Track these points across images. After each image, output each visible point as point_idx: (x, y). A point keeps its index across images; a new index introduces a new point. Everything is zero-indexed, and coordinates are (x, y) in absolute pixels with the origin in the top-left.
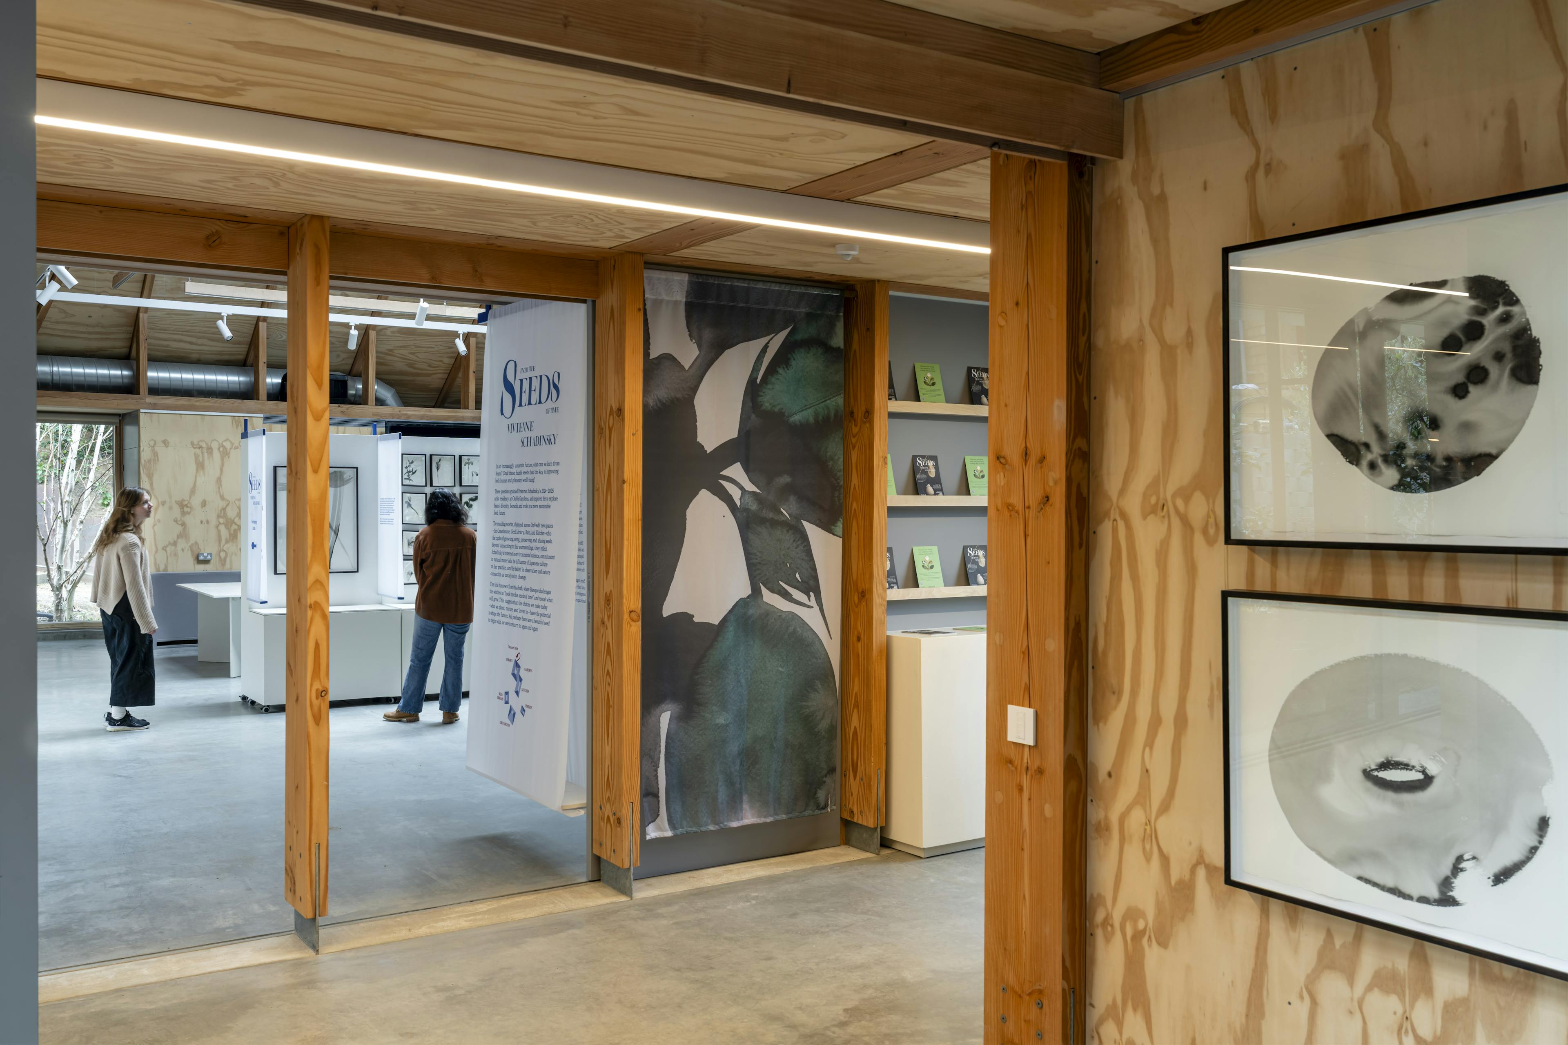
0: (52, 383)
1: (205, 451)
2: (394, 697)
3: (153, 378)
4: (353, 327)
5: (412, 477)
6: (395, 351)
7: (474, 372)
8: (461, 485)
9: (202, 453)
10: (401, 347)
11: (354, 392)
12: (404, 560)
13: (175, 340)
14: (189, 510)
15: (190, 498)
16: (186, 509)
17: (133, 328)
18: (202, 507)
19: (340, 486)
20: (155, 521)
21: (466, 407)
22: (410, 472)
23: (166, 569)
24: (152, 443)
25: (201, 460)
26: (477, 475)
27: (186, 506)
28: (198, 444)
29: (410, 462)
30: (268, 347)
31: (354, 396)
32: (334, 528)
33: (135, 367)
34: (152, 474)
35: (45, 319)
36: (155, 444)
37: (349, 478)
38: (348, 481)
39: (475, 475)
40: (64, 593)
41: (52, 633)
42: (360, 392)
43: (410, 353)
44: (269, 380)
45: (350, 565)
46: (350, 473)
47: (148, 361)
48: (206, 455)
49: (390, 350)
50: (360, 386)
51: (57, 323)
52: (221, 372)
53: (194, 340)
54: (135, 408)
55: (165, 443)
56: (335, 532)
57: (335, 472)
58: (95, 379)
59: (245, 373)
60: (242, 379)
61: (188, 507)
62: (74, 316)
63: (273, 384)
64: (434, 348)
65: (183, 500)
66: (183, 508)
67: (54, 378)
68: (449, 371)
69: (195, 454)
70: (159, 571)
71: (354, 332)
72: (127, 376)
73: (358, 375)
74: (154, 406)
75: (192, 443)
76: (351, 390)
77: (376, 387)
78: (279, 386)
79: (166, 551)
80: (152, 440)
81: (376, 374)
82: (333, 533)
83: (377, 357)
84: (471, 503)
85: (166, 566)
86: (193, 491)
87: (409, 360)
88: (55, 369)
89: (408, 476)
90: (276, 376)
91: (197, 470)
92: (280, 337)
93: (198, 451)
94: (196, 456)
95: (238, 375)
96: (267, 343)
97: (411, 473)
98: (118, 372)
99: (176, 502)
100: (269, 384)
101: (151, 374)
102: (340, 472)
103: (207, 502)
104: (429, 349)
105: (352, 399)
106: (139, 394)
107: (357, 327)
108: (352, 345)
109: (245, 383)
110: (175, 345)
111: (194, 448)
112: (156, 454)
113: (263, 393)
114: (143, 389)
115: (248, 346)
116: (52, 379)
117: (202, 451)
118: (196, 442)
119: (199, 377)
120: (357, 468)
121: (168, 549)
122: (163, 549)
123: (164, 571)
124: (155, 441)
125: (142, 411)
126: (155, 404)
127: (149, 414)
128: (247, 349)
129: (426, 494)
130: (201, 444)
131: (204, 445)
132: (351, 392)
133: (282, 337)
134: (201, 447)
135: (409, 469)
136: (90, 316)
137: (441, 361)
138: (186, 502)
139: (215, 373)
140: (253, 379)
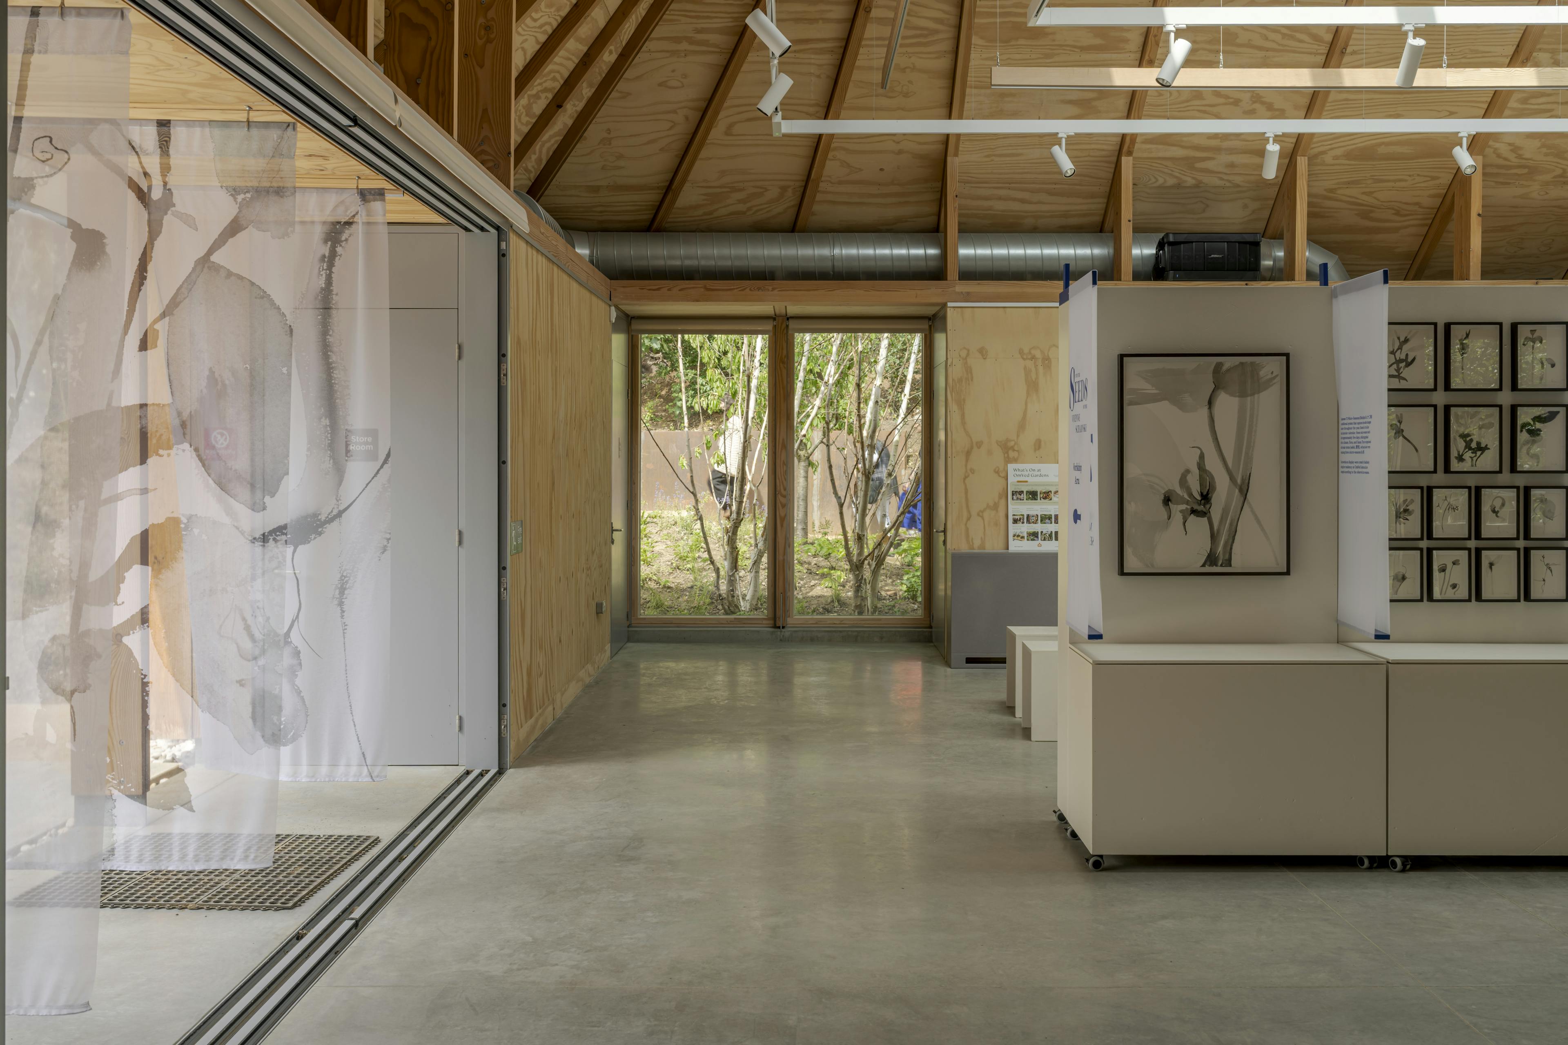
0: (833, 271)
1: (1039, 363)
2: (1369, 857)
3: (967, 258)
4: (1271, 140)
5: (1405, 373)
6: (1339, 192)
7: (1479, 215)
8: (1514, 387)
9: (1036, 366)
10: (1349, 183)
11: (1271, 263)
12: (1391, 549)
13: (1000, 198)
14: (1015, 454)
15: (1018, 436)
16: (1012, 454)
17: (941, 182)
18: (1035, 450)
19: (1253, 394)
20: (966, 471)
21: (1465, 277)
22: (1401, 361)
23: (982, 546)
24: (964, 353)
25: (1034, 377)
26: (1553, 366)
27: (1012, 448)
28: (1030, 353)
29: (1402, 339)
30: (1135, 199)
31: (1271, 269)
32: (1239, 481)
33: (943, 243)
34: (964, 400)
35: (823, 179)
36: (968, 355)
37: (1270, 376)
38: (1268, 384)
39: (1547, 366)
40: (867, 574)
41: (841, 632)
42: (1282, 264)
43: (1364, 193)
44: (1136, 252)
45: (1273, 559)
46: (1272, 367)
47: (959, 232)
48: (1041, 369)
49: (1331, 191)
50: (1281, 254)
51: (840, 183)
52: (1066, 244)
53: (1026, 195)
54: (940, 300)
55: (983, 352)
56: (1241, 490)
57: (1242, 363)
58: (889, 263)
59: (1101, 243)
60: (1097, 251)
61: (1014, 450)
62: (861, 170)
63: (1143, 258)
64: (1406, 181)
65: (1008, 440)
66: (1007, 453)
67: (836, 264)
68: (1430, 221)
69: (1025, 368)
70: (974, 549)
71: (1273, 148)
72: (933, 257)
73: (1278, 236)
74: (967, 297)
75: (1021, 352)
76: (1264, 260)
77: (1307, 254)
78: (1153, 260)
79: (982, 517)
80: (965, 348)
81: (1308, 234)
82: (1237, 491)
83: (1310, 205)
84: (1538, 425)
85: (983, 540)
86: (1022, 426)
87: (1362, 205)
88: (837, 251)
89: (1398, 370)
90: (1147, 244)
91: (1028, 394)
92: (1153, 180)
93: (1030, 364)
94: (1027, 372)
95: (1091, 245)
96: (1134, 192)
97: (1403, 365)
98: (920, 252)
99: (997, 442)
100: (1137, 259)
101: (965, 251)
102: (1252, 363)
103: (1043, 443)
104: (1398, 184)
105: (1268, 275)
106: (946, 280)
107: (1277, 139)
108: (1270, 172)
109: (1101, 258)
110: (999, 206)
111: (1024, 359)
112: (968, 370)
113: (1127, 269)
114: (952, 272)
115: (1106, 201)
116: (833, 266)
117: (1035, 363)
118: (1026, 351)
119: (1033, 251)
120: (1287, 355)
121: (986, 515)
122: (978, 515)
123: (979, 548)
124: (968, 351)
125: (949, 304)
126: (968, 293)
127: (959, 309)
128: (1104, 206)
129: (1435, 407)
130: (1033, 352)
131: (1038, 354)
132: (1267, 263)
133: (1157, 180)
134: (1033, 358)
135: (1398, 355)
136: (881, 170)
137: (1417, 204)
138: (1012, 443)
139: (1057, 244)
140: (1111, 251)
